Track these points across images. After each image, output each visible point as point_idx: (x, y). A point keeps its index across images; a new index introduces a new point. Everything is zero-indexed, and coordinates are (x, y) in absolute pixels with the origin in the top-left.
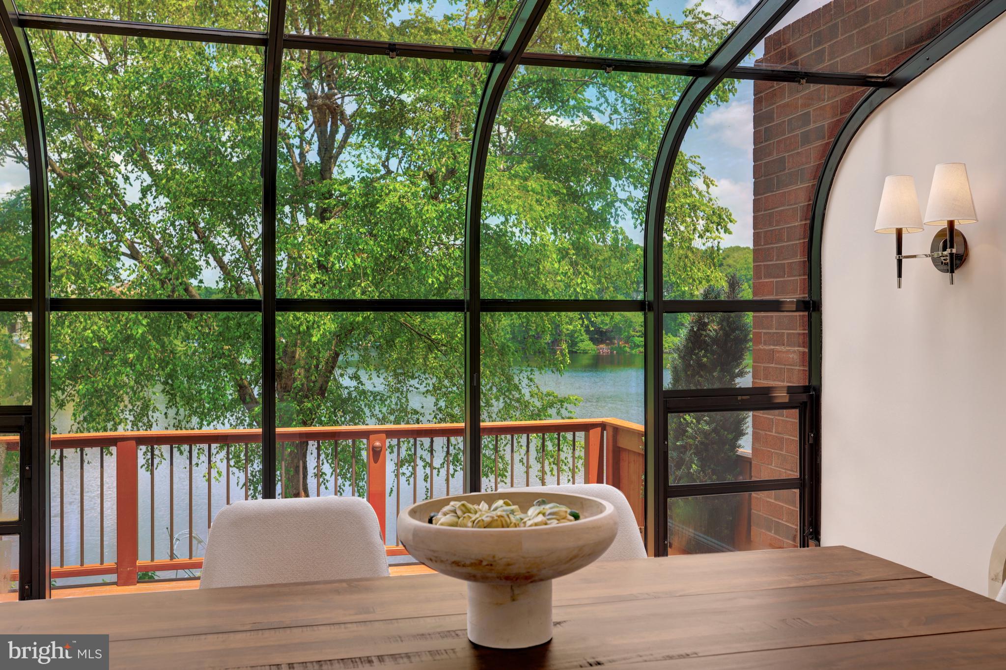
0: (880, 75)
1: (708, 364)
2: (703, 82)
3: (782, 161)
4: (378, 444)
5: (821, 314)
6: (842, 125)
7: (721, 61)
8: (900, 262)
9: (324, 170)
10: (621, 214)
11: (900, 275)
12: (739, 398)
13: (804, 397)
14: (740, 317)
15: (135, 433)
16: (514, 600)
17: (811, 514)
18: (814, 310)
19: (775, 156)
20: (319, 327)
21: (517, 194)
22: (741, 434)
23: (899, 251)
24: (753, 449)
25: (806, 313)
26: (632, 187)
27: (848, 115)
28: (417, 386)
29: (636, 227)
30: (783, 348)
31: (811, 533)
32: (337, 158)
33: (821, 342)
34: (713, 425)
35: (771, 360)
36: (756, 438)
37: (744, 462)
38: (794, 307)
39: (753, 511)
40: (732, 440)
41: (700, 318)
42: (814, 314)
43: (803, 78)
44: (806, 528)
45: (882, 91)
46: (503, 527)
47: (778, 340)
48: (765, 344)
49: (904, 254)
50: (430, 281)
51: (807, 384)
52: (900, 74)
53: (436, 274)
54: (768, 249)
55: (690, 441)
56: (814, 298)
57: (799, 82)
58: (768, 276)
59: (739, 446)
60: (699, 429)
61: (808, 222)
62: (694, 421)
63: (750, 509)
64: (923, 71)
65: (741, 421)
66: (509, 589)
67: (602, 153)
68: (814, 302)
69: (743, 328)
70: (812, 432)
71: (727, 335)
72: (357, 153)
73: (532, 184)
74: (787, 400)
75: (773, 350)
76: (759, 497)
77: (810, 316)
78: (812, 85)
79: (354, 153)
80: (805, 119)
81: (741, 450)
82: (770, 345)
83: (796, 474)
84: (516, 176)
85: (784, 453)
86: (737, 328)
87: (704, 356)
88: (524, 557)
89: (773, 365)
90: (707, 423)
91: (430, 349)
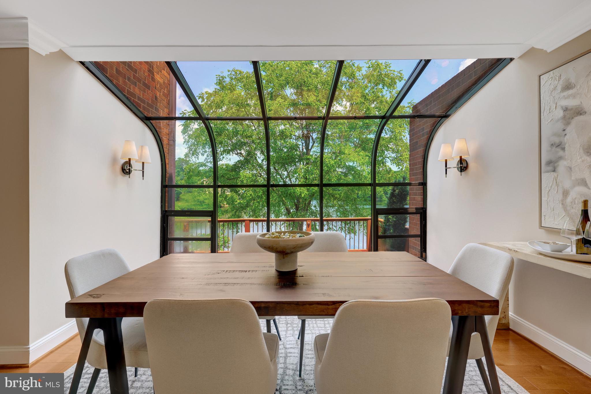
0: (442, 114)
1: (396, 202)
2: (384, 120)
3: (417, 142)
4: (309, 223)
5: (427, 186)
6: (432, 130)
7: (388, 114)
8: (446, 170)
9: (308, 153)
10: (387, 161)
11: (446, 174)
12: (400, 211)
13: (421, 211)
14: (406, 188)
15: (249, 219)
16: (284, 258)
17: (424, 245)
18: (425, 185)
19: (415, 141)
20: (303, 193)
21: (356, 156)
22: (406, 222)
23: (446, 166)
24: (409, 226)
25: (422, 186)
26: (392, 153)
27: (433, 128)
28: (332, 209)
29: (391, 165)
30: (417, 197)
31: (424, 251)
32: (311, 150)
33: (427, 194)
34: (397, 219)
35: (414, 200)
36: (410, 223)
37: (407, 229)
38: (418, 184)
39: (409, 244)
40: (403, 223)
41: (394, 188)
42: (425, 186)
43: (416, 117)
44: (422, 249)
45: (443, 119)
46: (277, 238)
47: (416, 194)
48: (412, 196)
49: (447, 167)
50: (332, 180)
51: (423, 207)
52: (448, 113)
53: (334, 179)
54: (413, 168)
55: (391, 223)
56: (425, 182)
57: (415, 118)
58: (413, 176)
59: (406, 225)
60: (393, 220)
61: (423, 160)
62: (392, 218)
63: (408, 243)
64: (455, 111)
65: (406, 218)
66: (282, 255)
67: (382, 144)
68: (425, 183)
69: (406, 191)
70: (424, 221)
71: (401, 193)
72: (317, 148)
73: (361, 153)
74: (415, 212)
75: (414, 197)
76: (411, 239)
77: (424, 187)
78: (425, 119)
79: (316, 148)
80: (423, 129)
81: (406, 226)
82: (414, 196)
83: (419, 233)
84: (357, 152)
85: (417, 227)
86: (405, 191)
87: (395, 199)
88: (280, 246)
89: (415, 202)
90: (395, 218)
91: (335, 199)
